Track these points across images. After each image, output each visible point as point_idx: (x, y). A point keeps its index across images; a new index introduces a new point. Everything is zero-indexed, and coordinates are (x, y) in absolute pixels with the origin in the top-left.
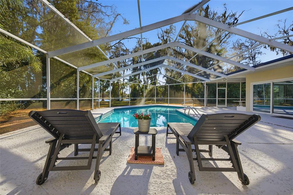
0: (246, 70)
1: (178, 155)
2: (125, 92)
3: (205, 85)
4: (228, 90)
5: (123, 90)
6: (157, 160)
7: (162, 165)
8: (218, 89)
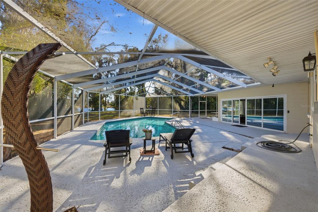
0: (215, 90)
1: (166, 150)
2: (108, 100)
3: (190, 98)
4: (207, 103)
5: (106, 99)
6: (155, 153)
7: (158, 155)
8: (200, 102)
